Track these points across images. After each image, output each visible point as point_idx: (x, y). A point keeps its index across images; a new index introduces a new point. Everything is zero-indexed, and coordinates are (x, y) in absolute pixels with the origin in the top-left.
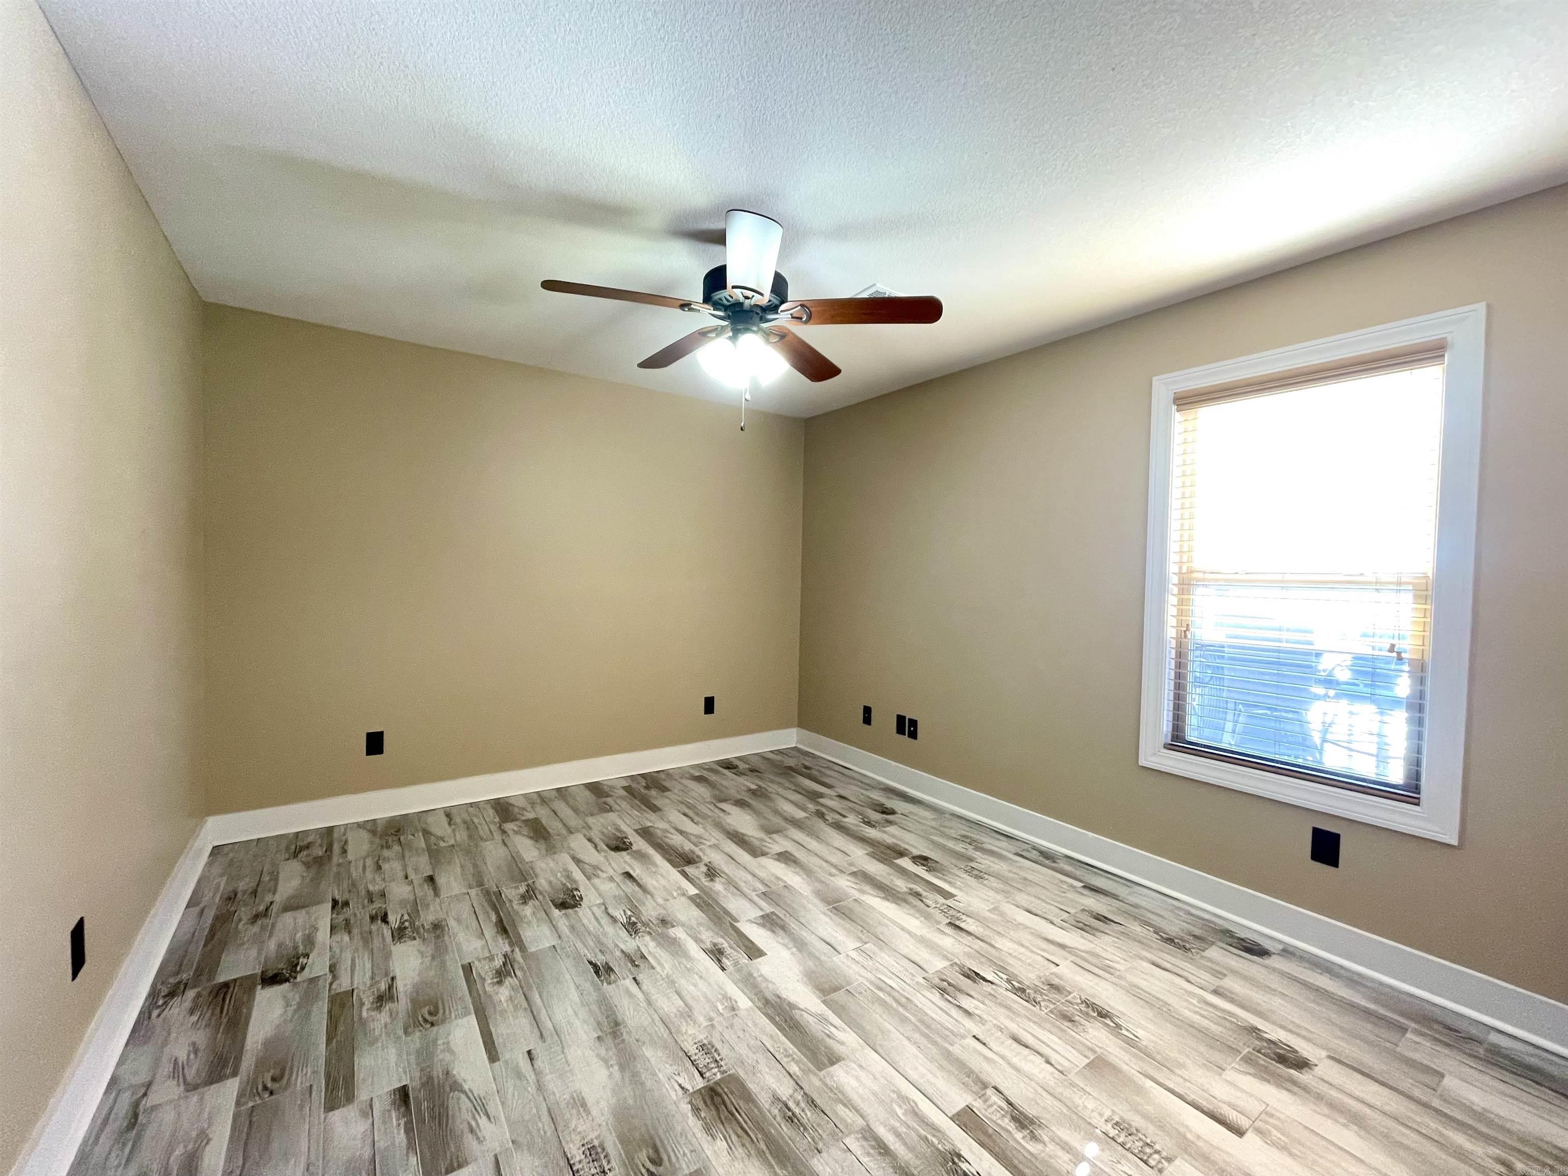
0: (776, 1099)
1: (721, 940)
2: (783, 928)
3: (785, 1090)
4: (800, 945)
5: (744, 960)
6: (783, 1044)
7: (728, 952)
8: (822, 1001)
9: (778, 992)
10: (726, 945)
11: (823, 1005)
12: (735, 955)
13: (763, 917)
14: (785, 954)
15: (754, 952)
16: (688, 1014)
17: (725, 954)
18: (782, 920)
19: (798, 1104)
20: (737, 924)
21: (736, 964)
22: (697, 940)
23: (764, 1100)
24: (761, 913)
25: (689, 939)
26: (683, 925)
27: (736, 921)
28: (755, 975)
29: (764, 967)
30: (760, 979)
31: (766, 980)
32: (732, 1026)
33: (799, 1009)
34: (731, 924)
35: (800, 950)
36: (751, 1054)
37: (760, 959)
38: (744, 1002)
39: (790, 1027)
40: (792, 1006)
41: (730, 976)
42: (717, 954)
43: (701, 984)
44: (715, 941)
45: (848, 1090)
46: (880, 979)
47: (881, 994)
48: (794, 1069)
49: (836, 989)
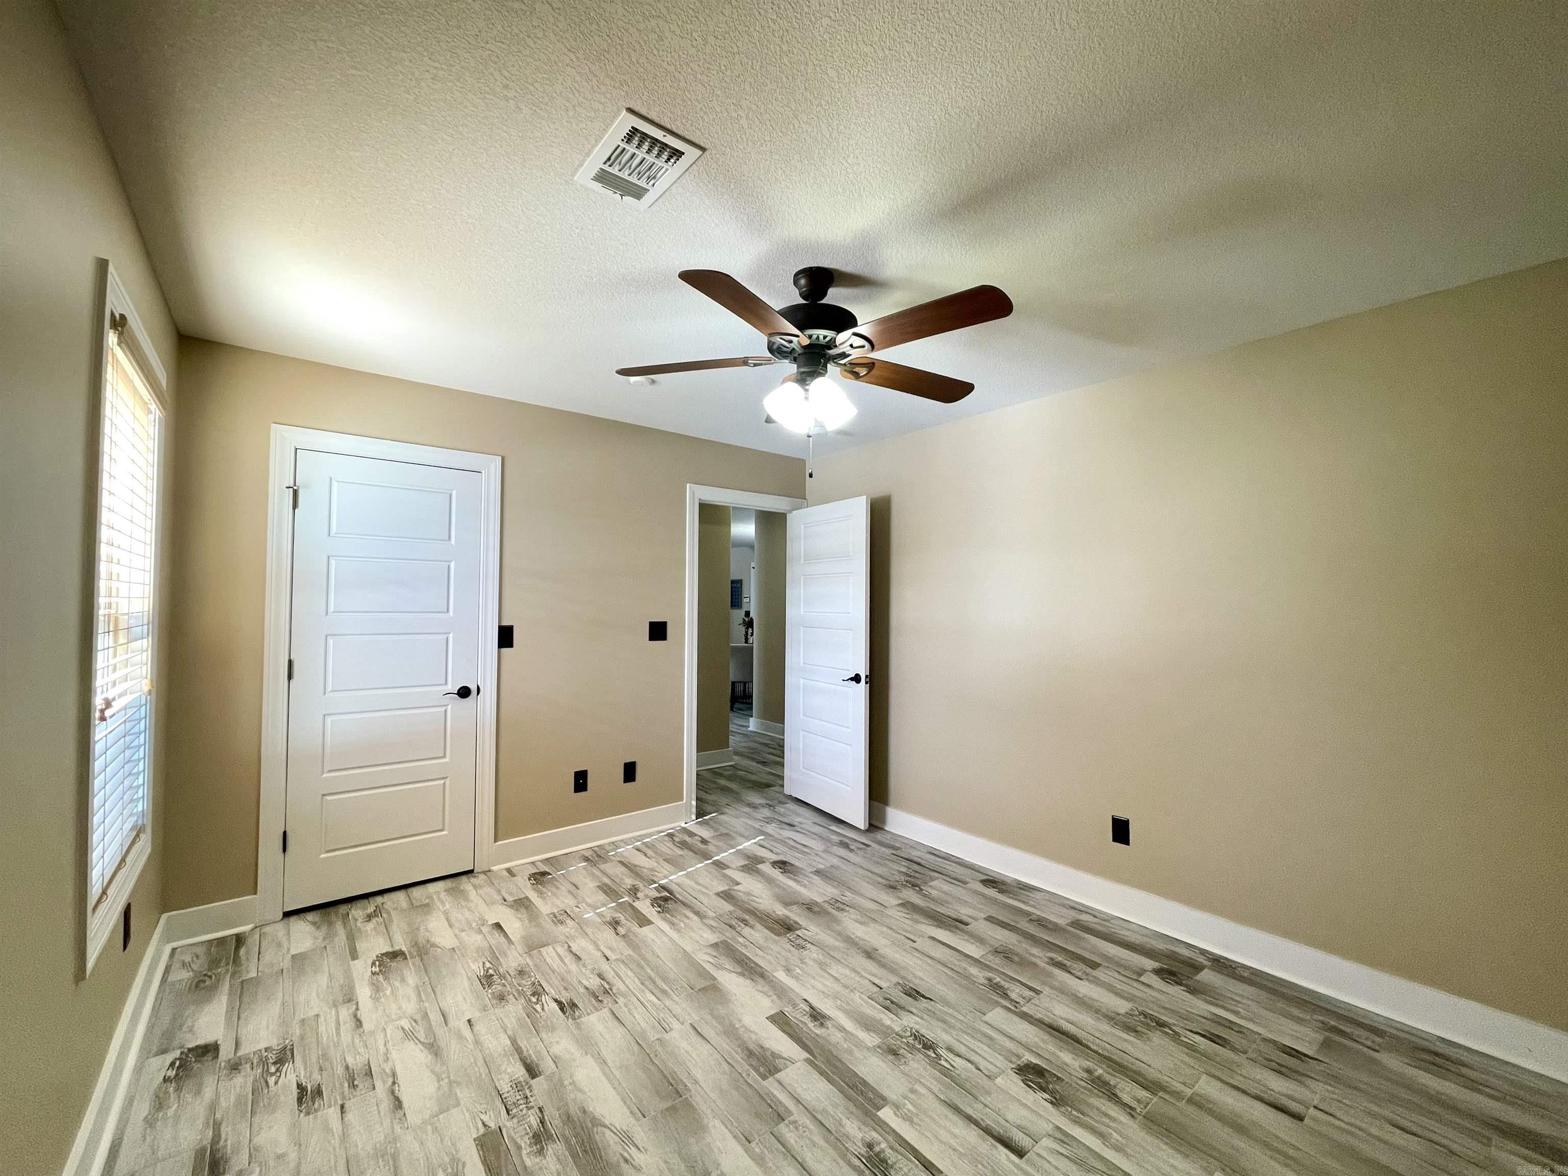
0: (752, 927)
1: (818, 1031)
2: (750, 1054)
3: (746, 931)
4: (731, 1031)
5: (788, 1010)
6: (749, 952)
7: (806, 1017)
8: (717, 979)
9: (753, 984)
10: (811, 1025)
11: (716, 976)
12: (798, 1016)
13: (778, 1070)
14: (747, 1020)
15: (780, 1020)
16: (822, 965)
17: (808, 1015)
18: (751, 1065)
19: (739, 926)
20: (806, 1055)
21: (795, 1005)
22: (842, 1029)
23: (759, 926)
24: (778, 1076)
25: (854, 1032)
26: (868, 1048)
27: (807, 1060)
28: (775, 997)
29: (768, 1005)
30: (771, 993)
31: (765, 993)
32: (786, 960)
33: (736, 973)
34: (815, 1057)
35: (732, 1025)
36: (770, 945)
37: (773, 1012)
38: (781, 975)
39: (743, 961)
40: (742, 974)
41: (798, 995)
42: (817, 1016)
43: (820, 986)
44: (823, 1030)
45: (709, 932)
46: (659, 1000)
47: (665, 987)
48: (741, 940)
49: (703, 990)
